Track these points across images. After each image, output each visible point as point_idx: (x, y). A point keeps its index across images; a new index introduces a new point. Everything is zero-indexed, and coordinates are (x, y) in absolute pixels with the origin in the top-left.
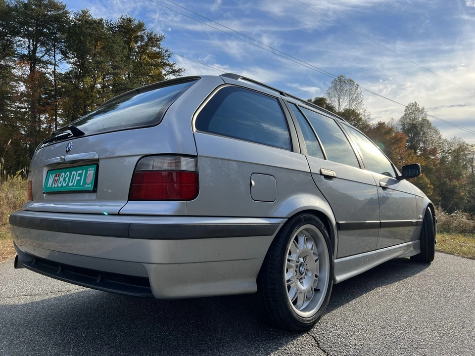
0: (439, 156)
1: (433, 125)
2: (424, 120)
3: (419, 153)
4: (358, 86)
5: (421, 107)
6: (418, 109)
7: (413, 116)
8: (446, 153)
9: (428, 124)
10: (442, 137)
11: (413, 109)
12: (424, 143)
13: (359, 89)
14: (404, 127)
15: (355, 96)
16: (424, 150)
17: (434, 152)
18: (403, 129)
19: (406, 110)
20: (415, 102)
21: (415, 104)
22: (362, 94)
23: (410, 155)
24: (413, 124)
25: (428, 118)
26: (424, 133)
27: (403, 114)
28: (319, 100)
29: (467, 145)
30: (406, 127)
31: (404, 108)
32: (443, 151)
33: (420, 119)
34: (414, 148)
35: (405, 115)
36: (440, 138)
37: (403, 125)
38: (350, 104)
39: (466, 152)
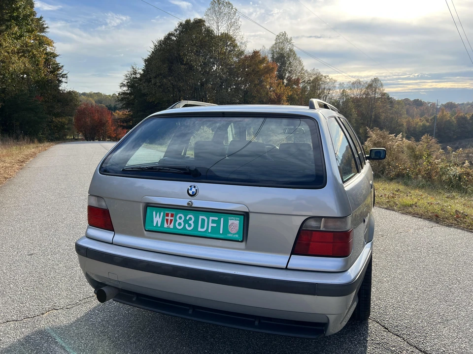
0: (301, 85)
1: (298, 56)
2: (291, 50)
3: (285, 81)
4: (236, 10)
5: (289, 37)
6: (287, 39)
7: (281, 46)
8: (306, 83)
9: (294, 54)
10: (304, 68)
11: (282, 39)
12: (290, 72)
13: (237, 14)
14: (273, 56)
15: (233, 20)
16: (289, 80)
17: (297, 82)
18: (273, 58)
19: (276, 39)
20: (285, 32)
21: (284, 34)
22: (240, 20)
23: (279, 85)
24: (281, 54)
25: (295, 49)
26: (290, 63)
27: (274, 42)
28: (198, 22)
29: (322, 75)
30: (276, 56)
31: (275, 37)
32: (304, 82)
33: (288, 50)
34: (281, 77)
35: (276, 44)
36: (302, 69)
37: (273, 53)
38: (229, 28)
39: (321, 83)
